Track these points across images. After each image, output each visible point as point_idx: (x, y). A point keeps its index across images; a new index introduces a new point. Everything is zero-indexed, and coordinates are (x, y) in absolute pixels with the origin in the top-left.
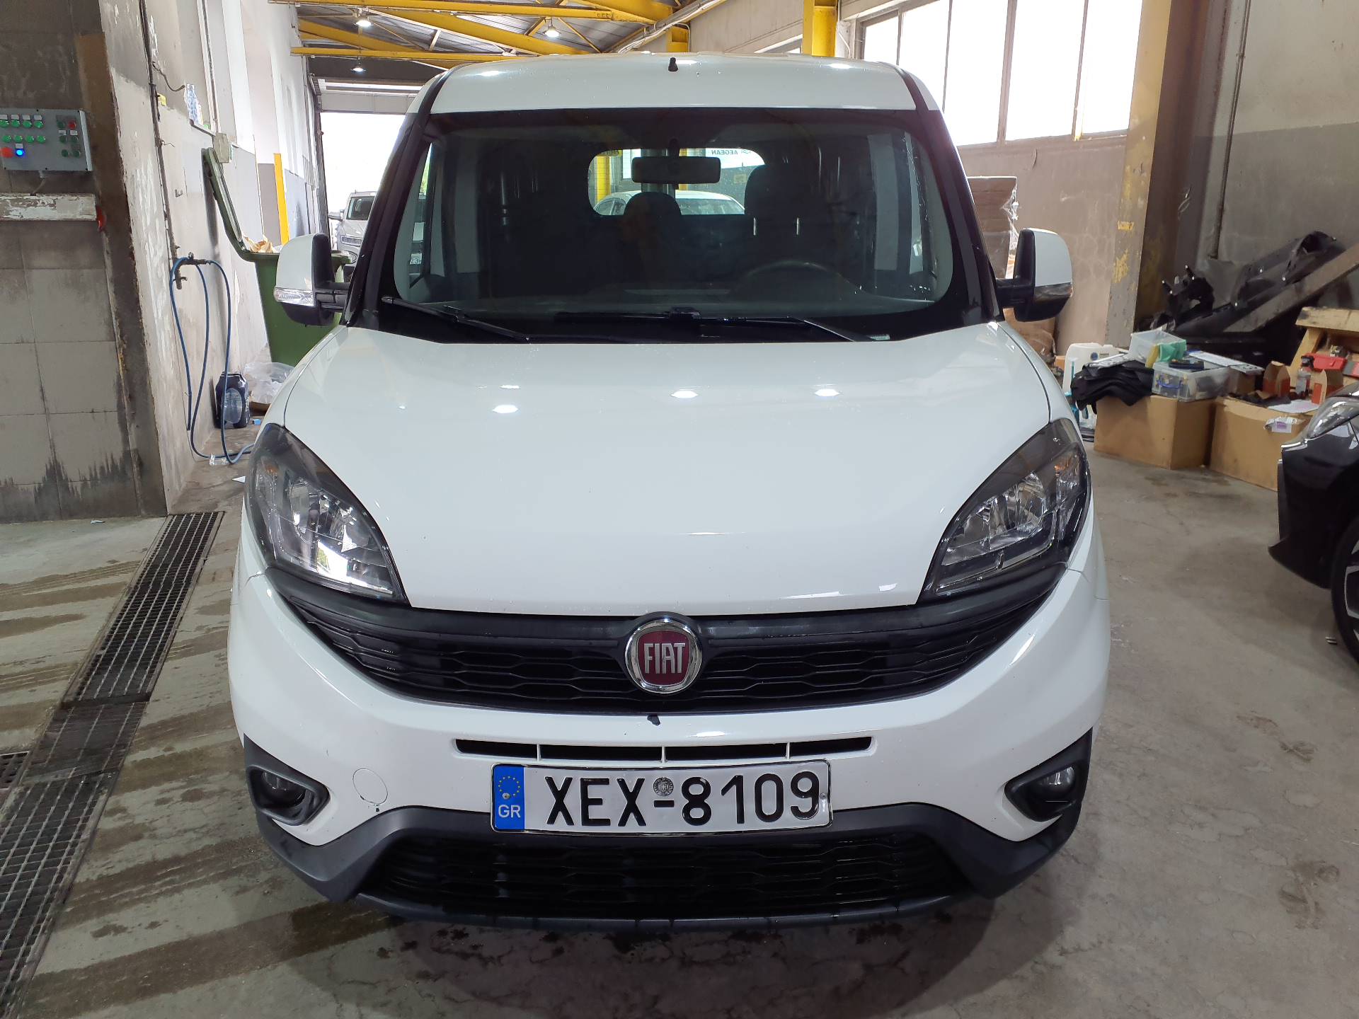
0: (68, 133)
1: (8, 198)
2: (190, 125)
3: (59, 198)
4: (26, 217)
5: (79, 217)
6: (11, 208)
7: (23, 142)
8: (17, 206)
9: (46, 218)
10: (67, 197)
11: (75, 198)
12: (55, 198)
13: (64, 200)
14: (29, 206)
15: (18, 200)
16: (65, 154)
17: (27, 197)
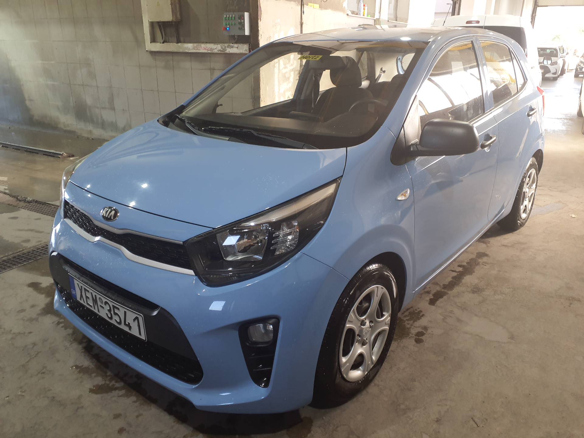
0: (241, 21)
1: (226, 45)
2: (347, 16)
3: (239, 45)
4: (231, 52)
5: (244, 52)
6: (227, 49)
7: (229, 25)
8: (228, 48)
9: (235, 52)
10: (242, 45)
11: (243, 45)
12: (238, 45)
13: (240, 45)
14: (231, 48)
15: (229, 46)
16: (239, 28)
17: (231, 45)
